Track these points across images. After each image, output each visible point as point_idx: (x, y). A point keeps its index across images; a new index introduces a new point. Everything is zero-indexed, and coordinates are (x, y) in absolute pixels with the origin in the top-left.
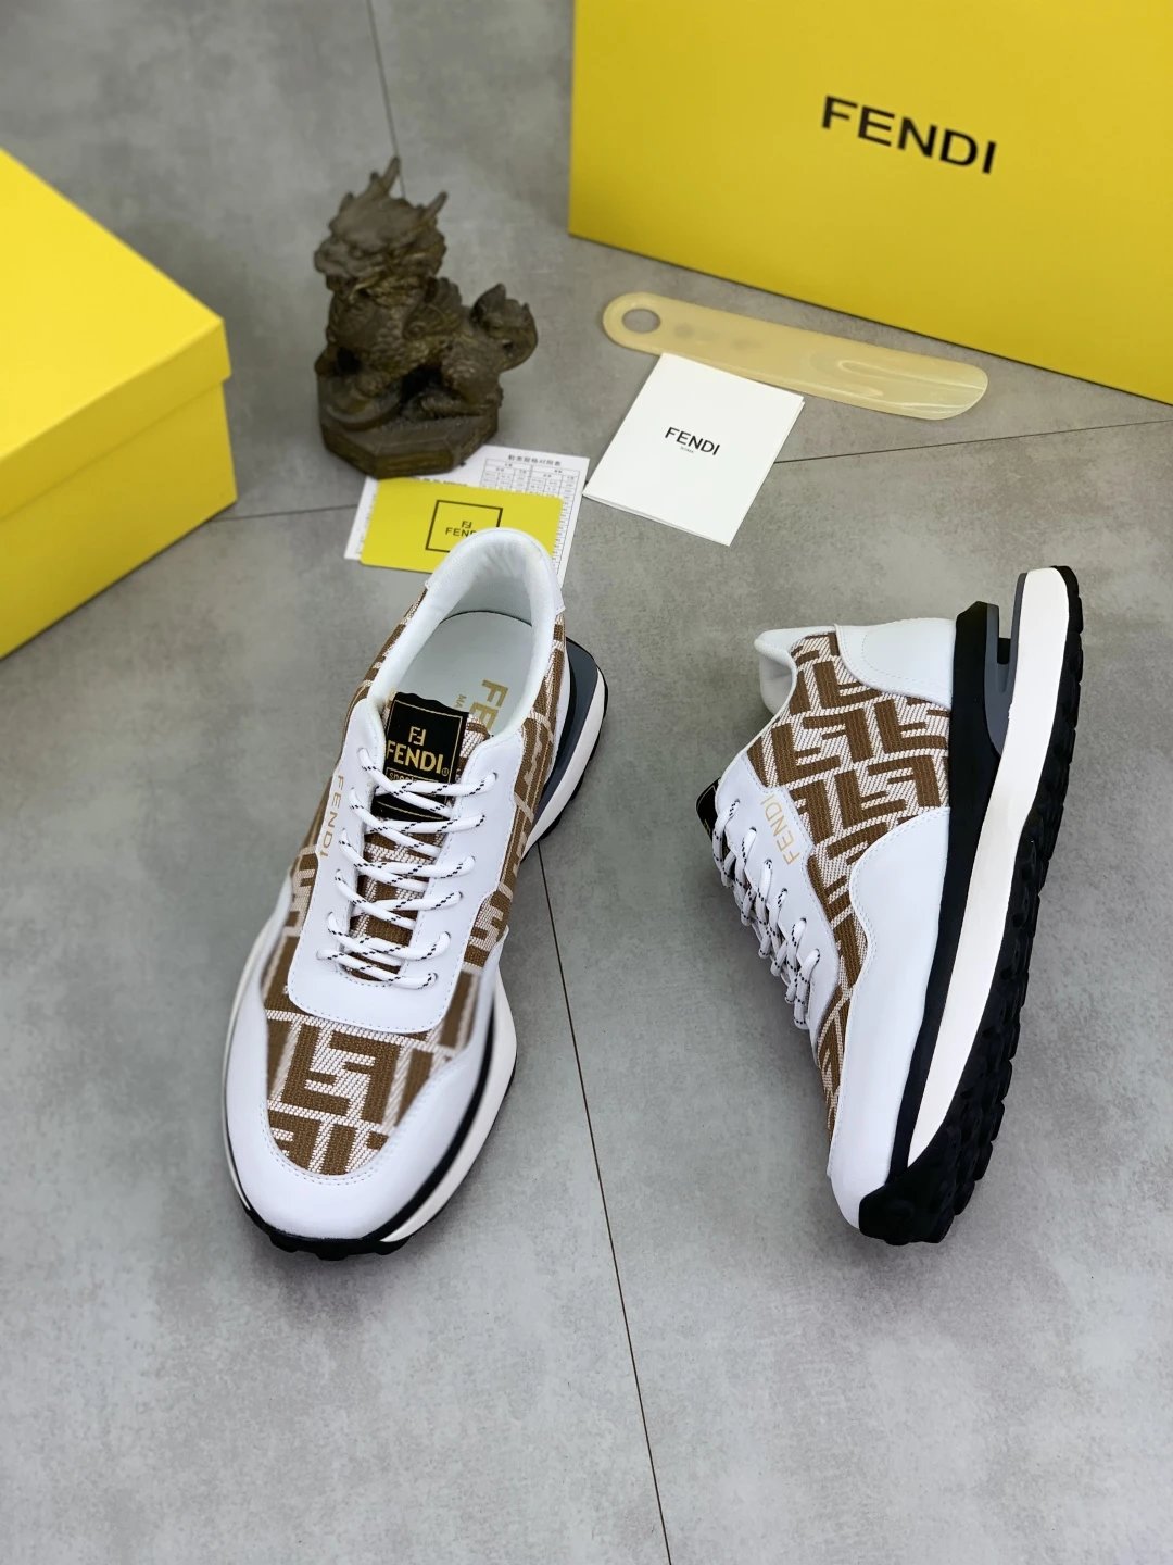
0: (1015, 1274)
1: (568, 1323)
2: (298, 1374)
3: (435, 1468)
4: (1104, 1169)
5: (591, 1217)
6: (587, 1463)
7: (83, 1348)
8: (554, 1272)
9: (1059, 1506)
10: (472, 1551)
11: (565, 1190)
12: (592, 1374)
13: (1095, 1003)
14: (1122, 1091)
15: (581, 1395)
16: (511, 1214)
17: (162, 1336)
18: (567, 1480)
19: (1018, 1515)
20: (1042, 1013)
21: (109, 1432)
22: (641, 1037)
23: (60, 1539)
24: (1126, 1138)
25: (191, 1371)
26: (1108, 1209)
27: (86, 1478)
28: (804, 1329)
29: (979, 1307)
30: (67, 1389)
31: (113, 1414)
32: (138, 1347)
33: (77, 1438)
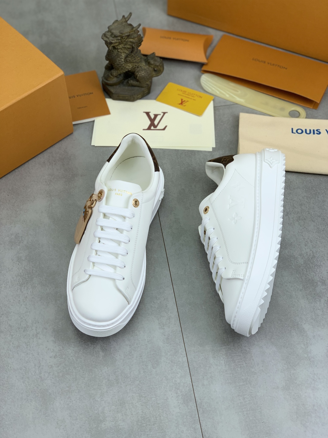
0: (292, 329)
1: (168, 342)
3: (132, 382)
4: (317, 299)
5: (174, 314)
6: (174, 381)
7: (34, 350)
8: (164, 329)
9: (305, 393)
10: (142, 405)
11: (166, 306)
12: (175, 356)
13: (314, 254)
14: (322, 278)
15: (172, 362)
16: (152, 313)
17: (56, 347)
18: (168, 385)
19: (294, 395)
20: (299, 257)
21: (41, 373)
22: (187, 264)
23: (28, 403)
24: (323, 291)
25: (64, 356)
26: (318, 311)
27: (35, 386)
29: (282, 338)
30: (29, 362)
31: (42, 368)
32: (49, 350)
33: (32, 375)
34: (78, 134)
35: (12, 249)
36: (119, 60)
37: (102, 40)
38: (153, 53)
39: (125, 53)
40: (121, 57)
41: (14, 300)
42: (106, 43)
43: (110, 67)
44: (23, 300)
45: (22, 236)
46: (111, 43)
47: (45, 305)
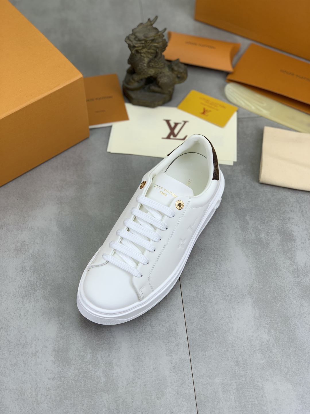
1: (175, 372)
2: (94, 382)
3: (133, 413)
7: (32, 370)
8: (171, 356)
11: (175, 331)
12: (181, 388)
15: (178, 394)
16: (159, 337)
17: (55, 368)
21: (38, 396)
22: (200, 285)
25: (63, 379)
27: (30, 410)
28: (245, 379)
30: (26, 382)
31: (39, 391)
32: (48, 371)
33: (28, 397)
34: (94, 139)
35: (16, 257)
36: (141, 65)
37: (125, 43)
38: (178, 60)
39: (149, 57)
40: (144, 62)
41: (15, 313)
42: (129, 46)
43: (132, 72)
44: (24, 314)
45: (28, 245)
46: (134, 47)
47: (47, 321)
